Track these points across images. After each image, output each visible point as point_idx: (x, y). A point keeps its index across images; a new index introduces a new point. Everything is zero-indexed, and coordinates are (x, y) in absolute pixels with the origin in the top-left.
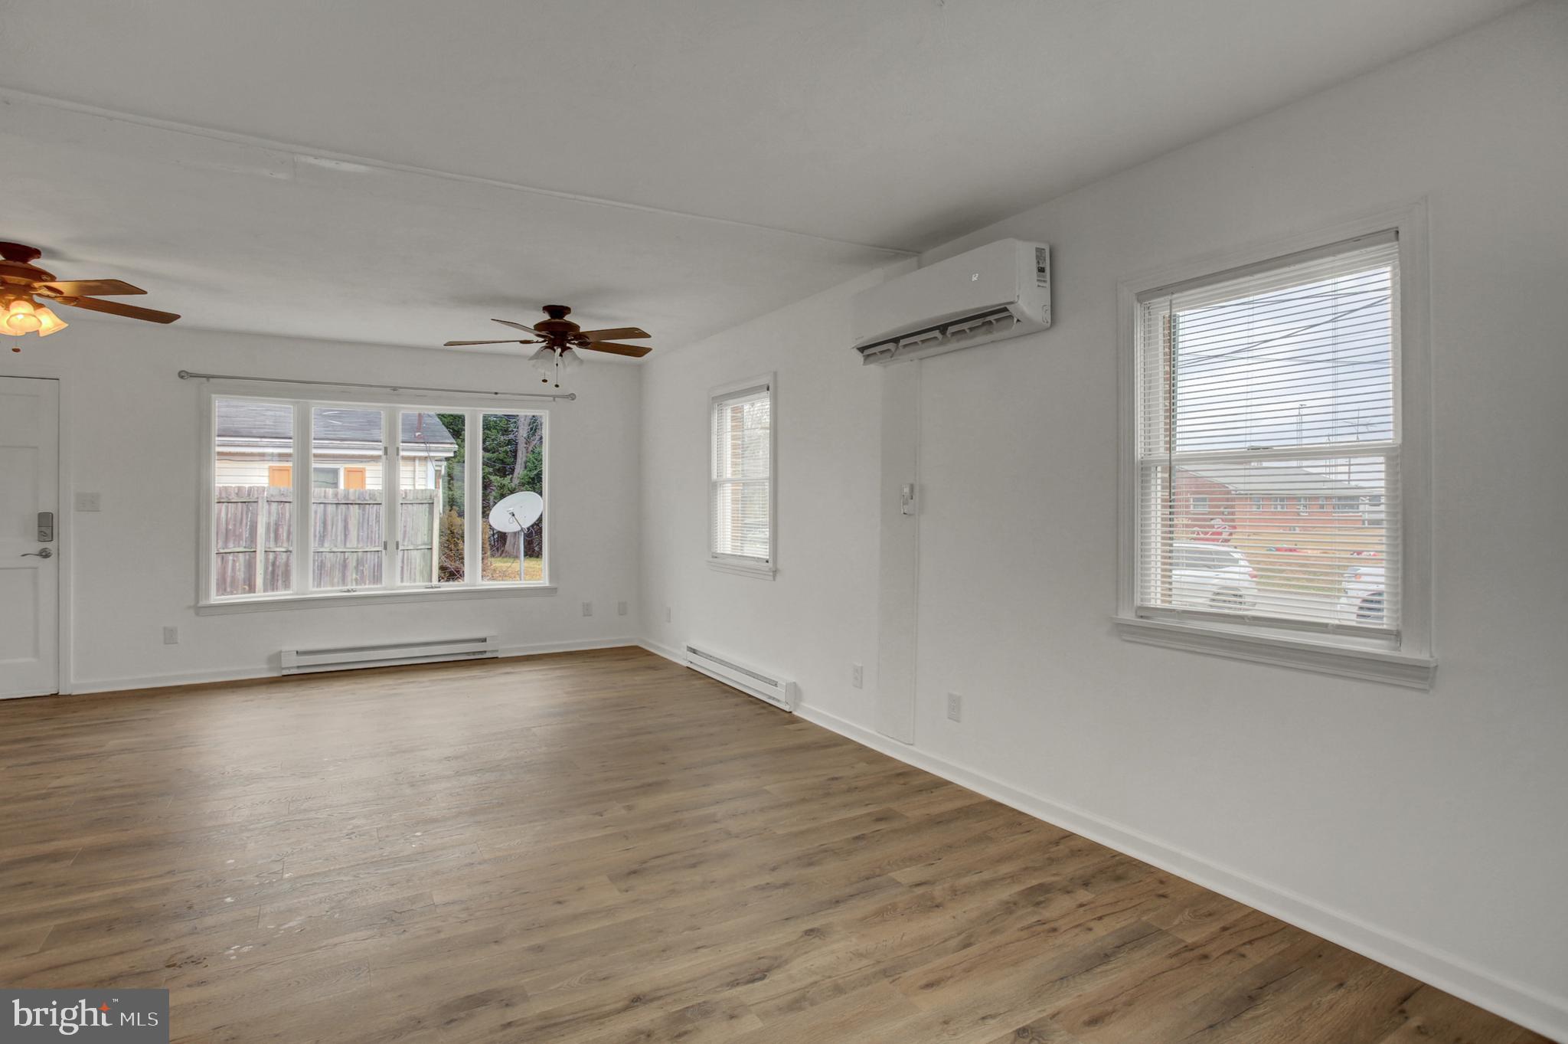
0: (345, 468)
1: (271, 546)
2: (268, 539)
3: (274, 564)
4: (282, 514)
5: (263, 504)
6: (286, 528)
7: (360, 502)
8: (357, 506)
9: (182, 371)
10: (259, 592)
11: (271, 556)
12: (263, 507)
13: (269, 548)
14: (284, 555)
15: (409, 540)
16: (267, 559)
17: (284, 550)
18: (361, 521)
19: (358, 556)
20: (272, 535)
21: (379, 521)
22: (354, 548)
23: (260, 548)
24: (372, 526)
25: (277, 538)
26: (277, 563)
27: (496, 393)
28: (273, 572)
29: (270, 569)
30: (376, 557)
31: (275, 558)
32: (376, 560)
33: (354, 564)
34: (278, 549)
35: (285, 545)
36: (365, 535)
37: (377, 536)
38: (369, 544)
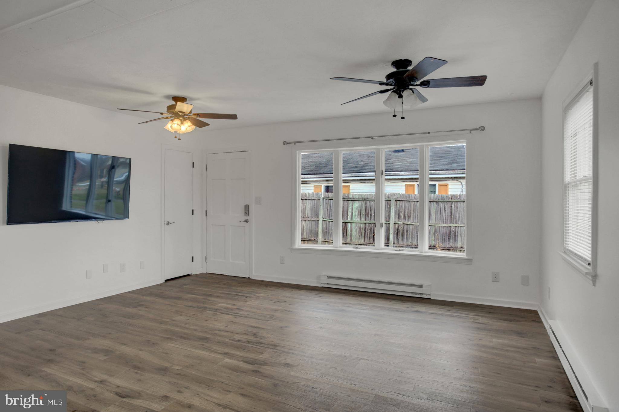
0: (438, 184)
1: (397, 221)
2: (395, 218)
3: (398, 230)
4: (402, 206)
5: (393, 201)
6: (403, 213)
7: (436, 201)
8: (435, 203)
9: (285, 141)
10: (319, 244)
11: (397, 226)
12: (393, 203)
13: (396, 222)
14: (402, 226)
15: (461, 221)
16: (395, 227)
17: (402, 223)
18: (437, 210)
19: (435, 228)
20: (397, 216)
21: (446, 211)
22: (433, 224)
23: (392, 221)
24: (442, 213)
25: (399, 218)
26: (399, 229)
27: (429, 133)
28: (397, 233)
29: (396, 231)
30: (444, 229)
31: (398, 227)
32: (444, 231)
33: (434, 232)
34: (399, 223)
35: (403, 221)
36: (439, 218)
37: (445, 218)
38: (441, 223)
